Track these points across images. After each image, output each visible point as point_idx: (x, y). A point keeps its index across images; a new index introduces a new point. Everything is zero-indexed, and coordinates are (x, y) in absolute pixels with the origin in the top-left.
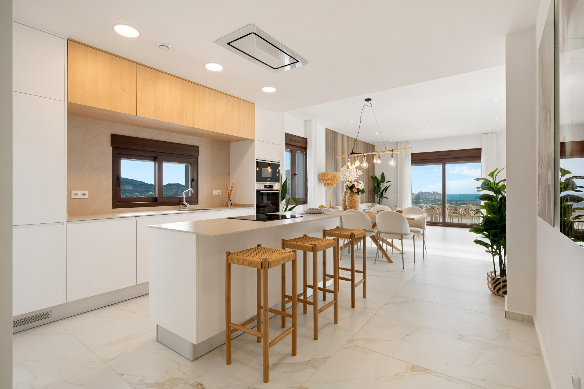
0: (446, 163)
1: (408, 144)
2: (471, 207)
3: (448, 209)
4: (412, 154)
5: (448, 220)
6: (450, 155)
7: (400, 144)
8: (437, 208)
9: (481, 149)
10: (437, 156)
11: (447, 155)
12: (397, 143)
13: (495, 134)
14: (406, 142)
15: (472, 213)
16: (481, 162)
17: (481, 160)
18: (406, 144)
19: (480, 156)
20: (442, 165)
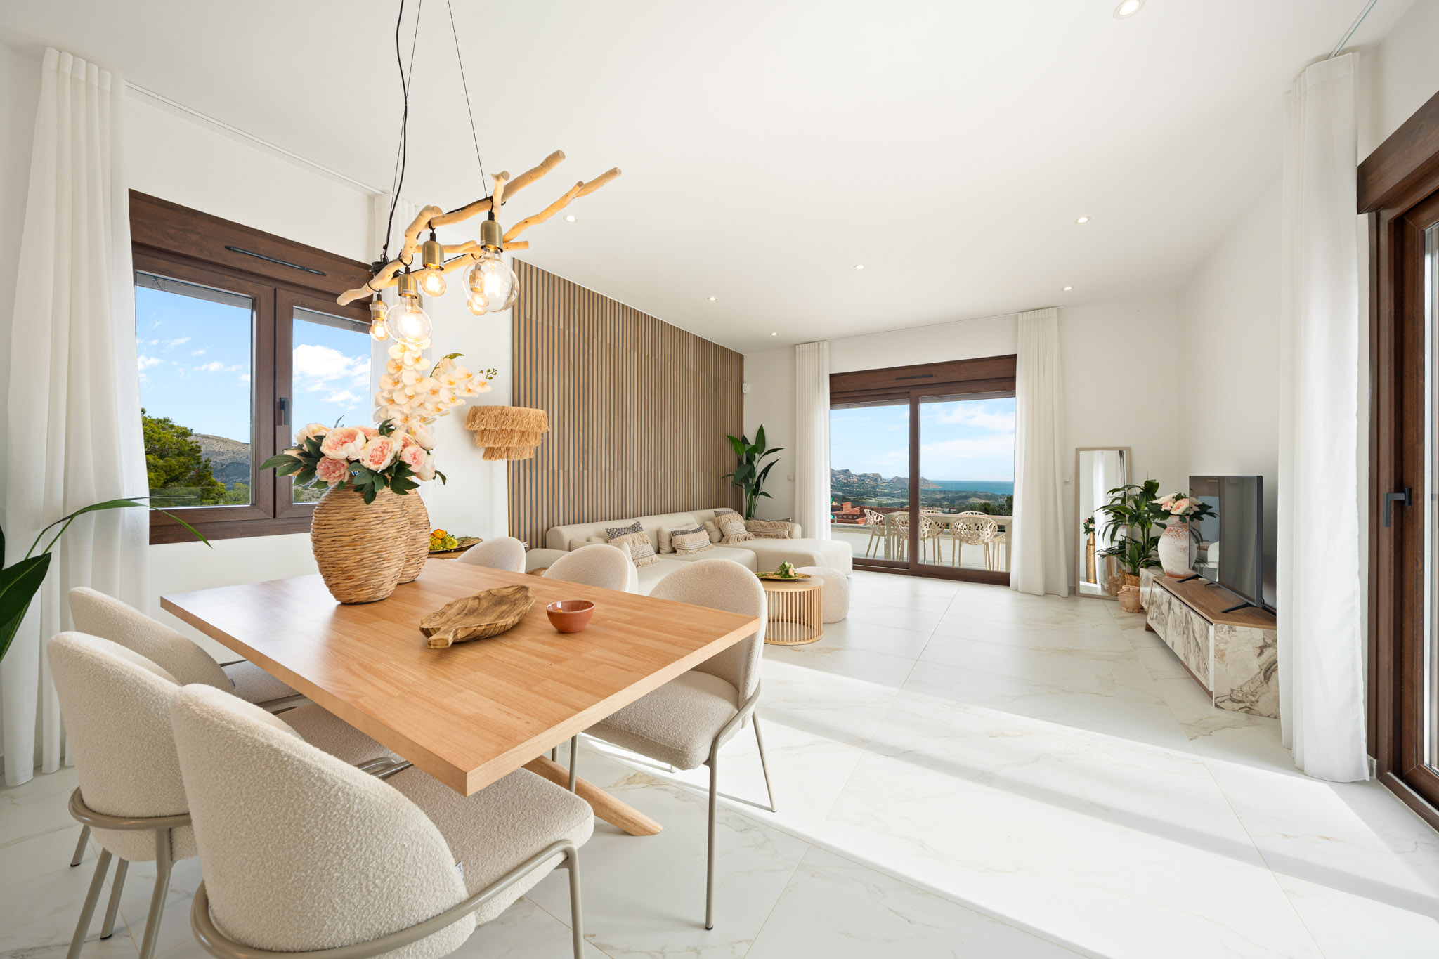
0: (920, 398)
1: (821, 347)
2: (984, 520)
3: (928, 523)
4: (831, 376)
5: (927, 555)
6: (932, 376)
7: (801, 349)
8: (900, 520)
9: (1014, 357)
10: (896, 379)
11: (924, 376)
12: (794, 346)
13: (1055, 309)
14: (816, 343)
15: (987, 537)
16: (1014, 395)
17: (1015, 389)
18: (816, 348)
19: (1013, 378)
20: (908, 405)
